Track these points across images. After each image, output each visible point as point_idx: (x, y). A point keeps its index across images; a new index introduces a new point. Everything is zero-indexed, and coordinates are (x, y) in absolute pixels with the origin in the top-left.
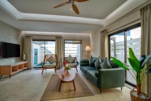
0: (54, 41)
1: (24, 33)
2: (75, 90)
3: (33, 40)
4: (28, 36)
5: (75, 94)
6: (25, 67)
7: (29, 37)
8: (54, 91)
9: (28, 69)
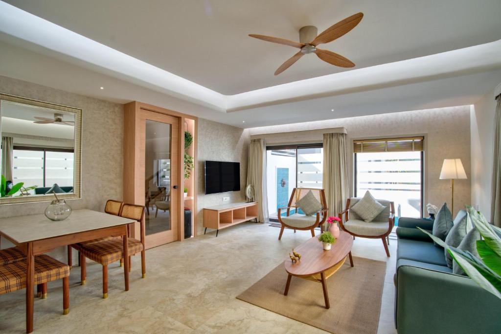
0: (320, 145)
1: (248, 132)
2: (327, 307)
3: (268, 148)
4: (256, 140)
5: (318, 315)
6: (248, 215)
7: (259, 140)
8: (274, 289)
9: (256, 222)
